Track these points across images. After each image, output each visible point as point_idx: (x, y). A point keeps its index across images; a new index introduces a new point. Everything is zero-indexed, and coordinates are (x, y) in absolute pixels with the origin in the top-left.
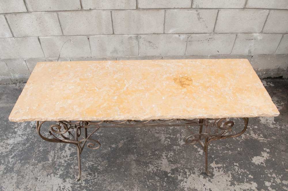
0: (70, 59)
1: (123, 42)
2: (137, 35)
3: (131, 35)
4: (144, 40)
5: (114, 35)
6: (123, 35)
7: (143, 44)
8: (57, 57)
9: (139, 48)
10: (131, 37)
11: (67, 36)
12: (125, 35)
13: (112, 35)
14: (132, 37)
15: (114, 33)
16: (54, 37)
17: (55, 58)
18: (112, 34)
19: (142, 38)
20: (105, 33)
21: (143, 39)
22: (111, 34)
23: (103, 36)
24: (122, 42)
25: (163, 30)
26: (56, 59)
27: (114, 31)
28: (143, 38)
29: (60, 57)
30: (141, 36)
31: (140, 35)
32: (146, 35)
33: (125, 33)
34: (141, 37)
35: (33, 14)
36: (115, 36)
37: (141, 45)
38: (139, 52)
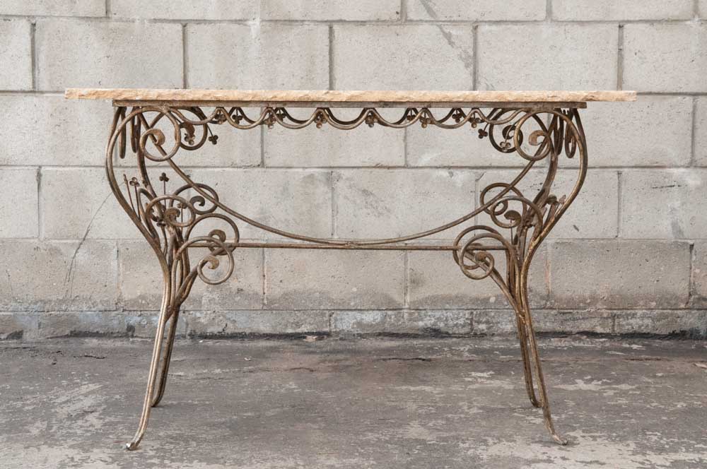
0: (117, 244)
1: (287, 189)
2: (330, 171)
3: (312, 171)
4: (350, 187)
5: (264, 169)
6: (289, 170)
7: (346, 197)
8: (78, 238)
9: (335, 213)
10: (311, 176)
11: (127, 167)
12: (296, 170)
13: (257, 170)
14: (317, 175)
15: (263, 162)
16: (88, 169)
17: (69, 241)
18: (259, 165)
19: (344, 178)
20: (238, 162)
21: (348, 184)
22: (257, 164)
23: (231, 169)
24: (285, 189)
25: (403, 157)
26: (73, 244)
27: (265, 155)
28: (347, 179)
29: (87, 237)
30: (342, 171)
31: (338, 170)
32: (355, 170)
33: (295, 164)
34: (339, 178)
35: (47, 97)
36: (265, 172)
37: (340, 201)
38: (333, 225)
